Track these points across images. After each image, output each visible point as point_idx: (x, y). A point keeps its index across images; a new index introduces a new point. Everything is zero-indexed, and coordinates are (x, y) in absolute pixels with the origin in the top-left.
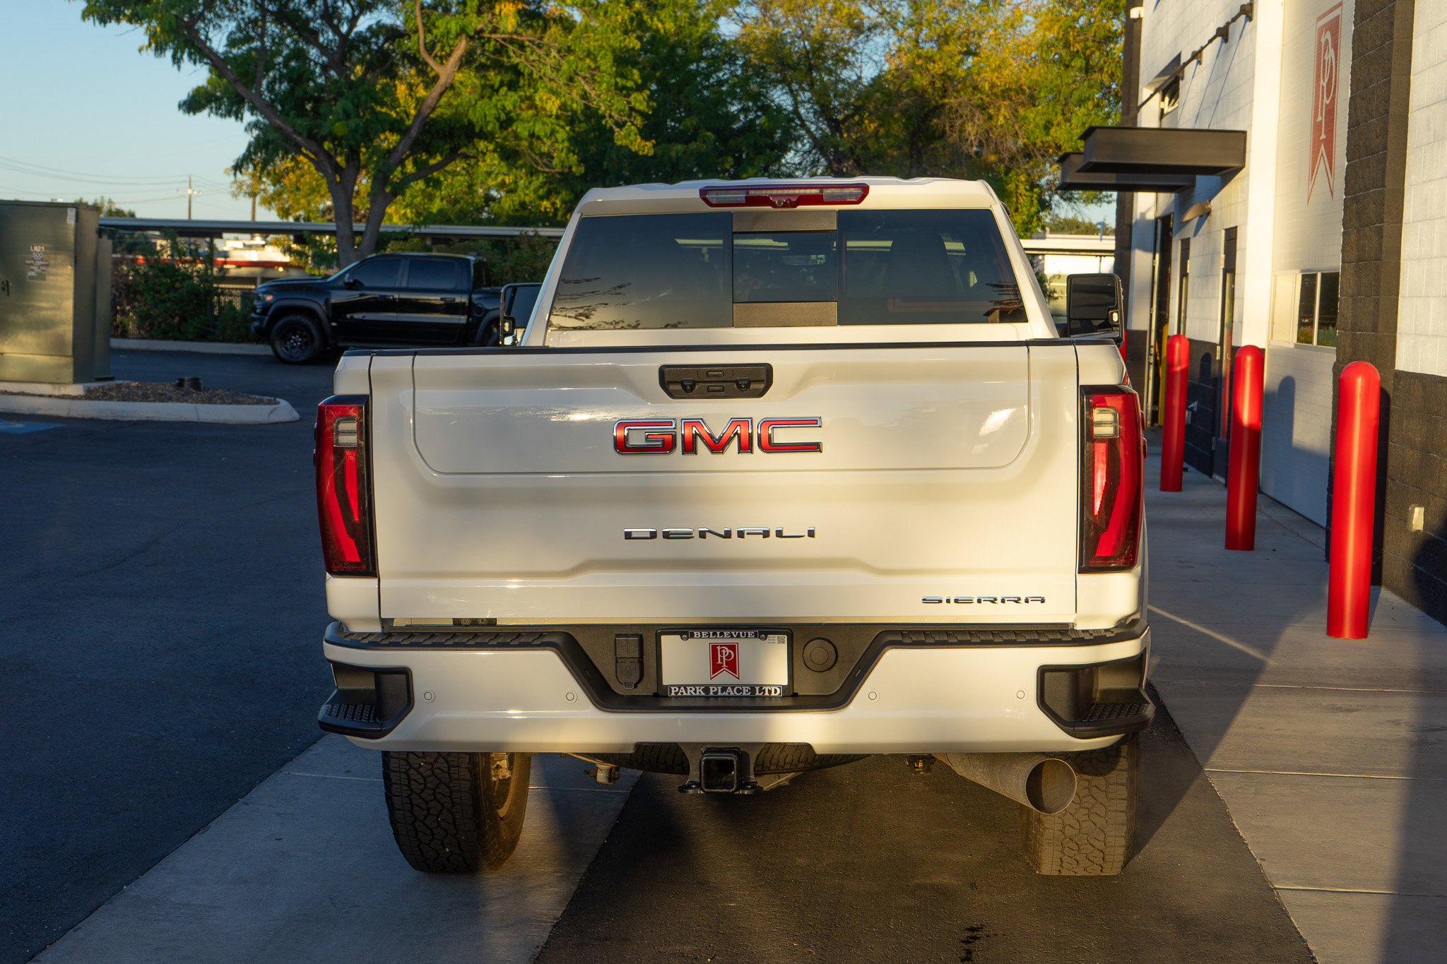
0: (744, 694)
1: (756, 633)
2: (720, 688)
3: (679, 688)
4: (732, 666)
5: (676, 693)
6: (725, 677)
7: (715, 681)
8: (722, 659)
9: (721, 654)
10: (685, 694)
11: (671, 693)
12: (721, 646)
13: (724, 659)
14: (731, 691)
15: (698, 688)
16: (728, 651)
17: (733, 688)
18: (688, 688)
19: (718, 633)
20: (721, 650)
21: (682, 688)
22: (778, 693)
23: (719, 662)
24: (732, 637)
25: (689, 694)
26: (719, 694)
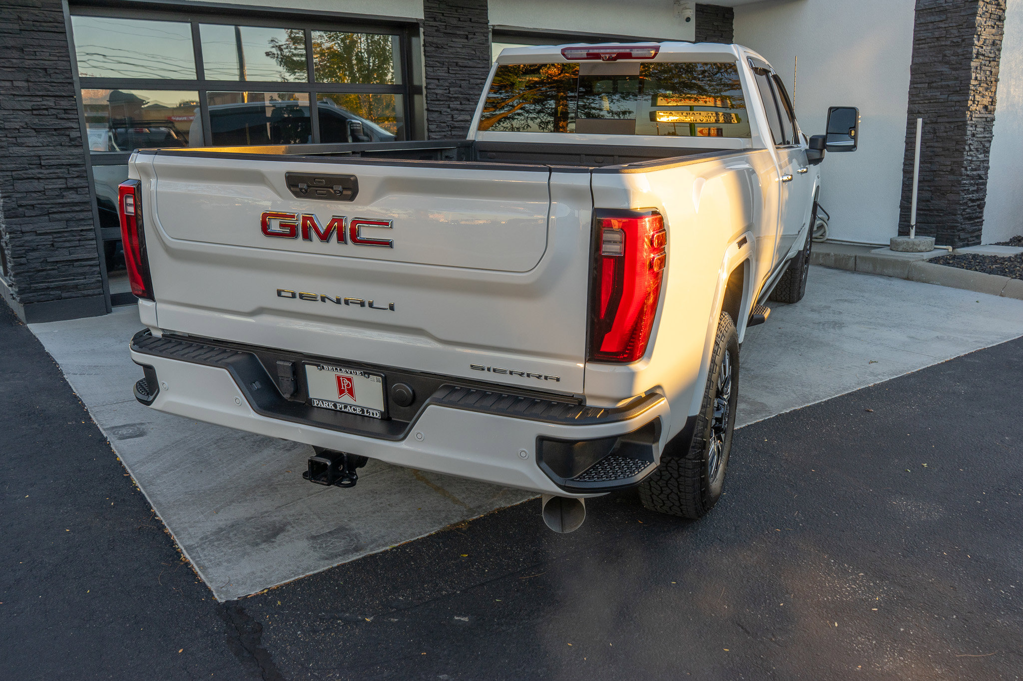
0: (358, 412)
1: (361, 373)
2: (343, 406)
3: (319, 401)
4: (351, 392)
5: (318, 404)
6: (346, 399)
7: (340, 400)
8: (344, 386)
9: (343, 383)
10: (322, 406)
11: (314, 404)
12: (343, 378)
13: (346, 387)
14: (350, 409)
15: (330, 403)
16: (347, 382)
17: (351, 407)
18: (324, 402)
19: (338, 369)
20: (343, 380)
21: (320, 402)
22: (378, 416)
23: (343, 388)
24: (347, 373)
25: (325, 406)
26: (343, 409)
